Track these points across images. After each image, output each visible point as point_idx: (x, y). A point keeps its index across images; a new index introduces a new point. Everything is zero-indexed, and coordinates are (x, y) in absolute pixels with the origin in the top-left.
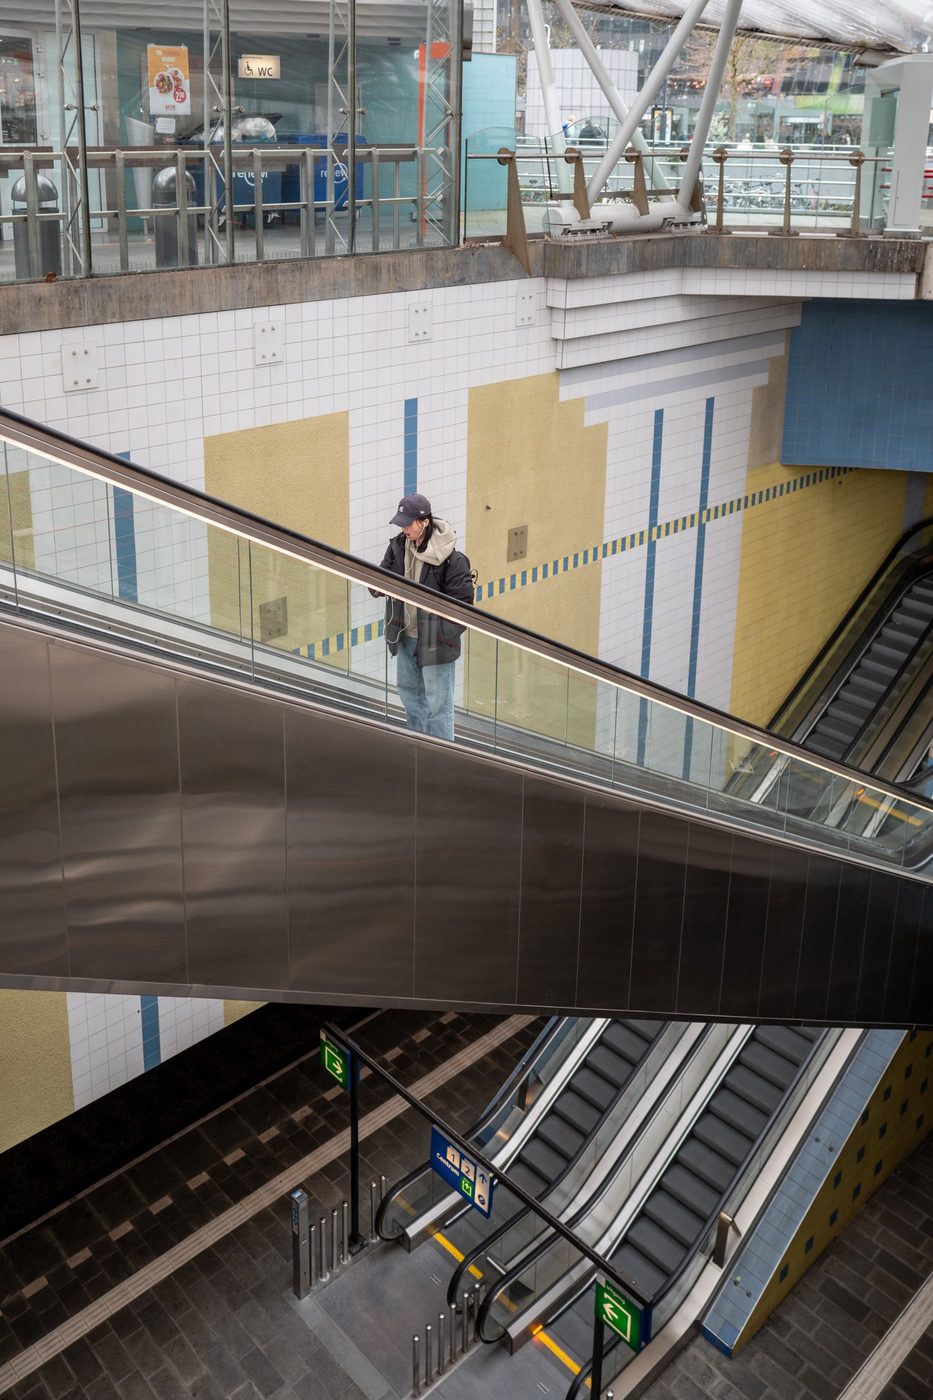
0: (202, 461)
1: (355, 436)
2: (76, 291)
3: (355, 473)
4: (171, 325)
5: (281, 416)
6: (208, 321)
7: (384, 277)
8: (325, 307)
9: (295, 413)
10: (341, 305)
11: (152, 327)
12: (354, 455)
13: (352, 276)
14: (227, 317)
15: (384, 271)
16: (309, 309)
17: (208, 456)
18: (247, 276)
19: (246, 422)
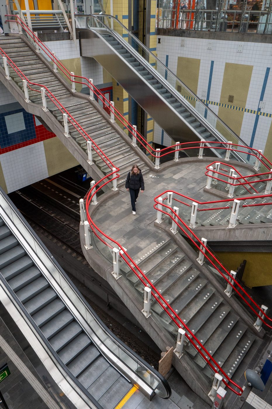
0: (225, 66)
1: (253, 71)
2: (211, 33)
3: (252, 79)
4: (224, 42)
5: (240, 63)
6: (230, 42)
7: (268, 39)
8: (253, 44)
9: (242, 63)
10: (257, 44)
11: (221, 41)
12: (253, 75)
13: (260, 38)
14: (234, 42)
15: (268, 38)
16: (250, 43)
17: (226, 66)
18: (239, 35)
19: (233, 62)
